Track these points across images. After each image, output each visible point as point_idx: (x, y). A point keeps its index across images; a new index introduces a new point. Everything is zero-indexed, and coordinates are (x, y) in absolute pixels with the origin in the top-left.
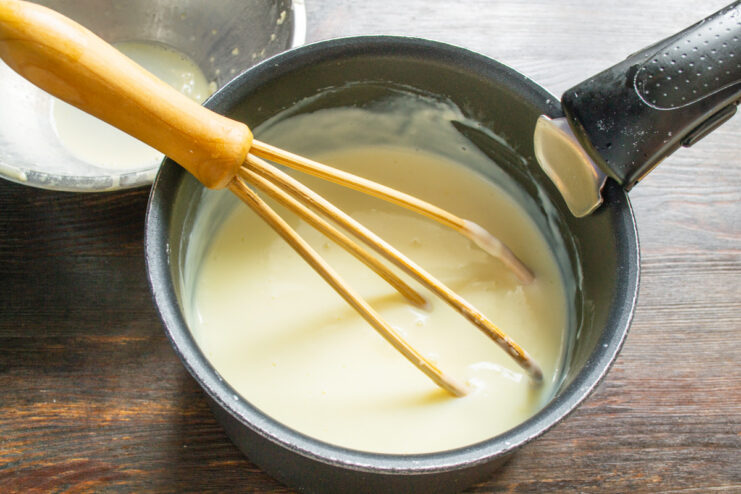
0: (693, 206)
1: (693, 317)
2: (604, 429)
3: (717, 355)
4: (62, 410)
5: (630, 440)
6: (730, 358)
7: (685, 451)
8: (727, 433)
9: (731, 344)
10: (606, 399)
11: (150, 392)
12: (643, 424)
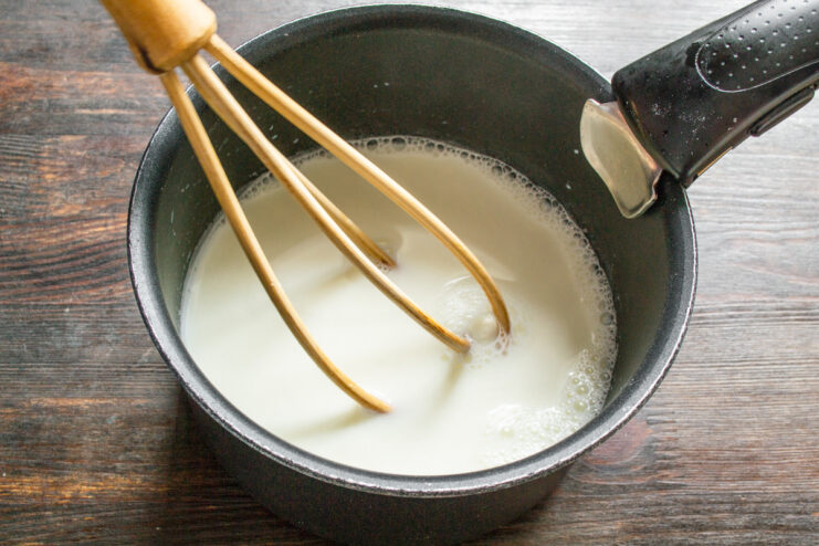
0: (760, 244)
1: (759, 375)
2: (653, 509)
3: (788, 422)
4: (13, 485)
5: (684, 522)
6: (803, 425)
7: (749, 535)
8: (799, 513)
9: (805, 408)
10: (655, 473)
11: (118, 465)
12: (699, 502)
